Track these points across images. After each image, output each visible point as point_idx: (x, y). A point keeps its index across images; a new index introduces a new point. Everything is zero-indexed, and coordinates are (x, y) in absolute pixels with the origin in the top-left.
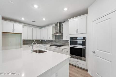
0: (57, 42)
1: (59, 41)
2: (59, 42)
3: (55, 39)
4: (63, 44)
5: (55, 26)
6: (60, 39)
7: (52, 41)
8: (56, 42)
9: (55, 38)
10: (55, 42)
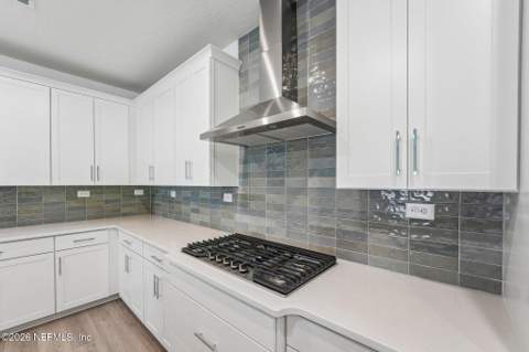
0: (261, 214)
1: (281, 199)
2: (279, 208)
3: (245, 175)
4: (328, 231)
5: (241, 55)
6: (291, 182)
7: (213, 196)
8: (253, 205)
9: (238, 168)
10: (245, 208)
